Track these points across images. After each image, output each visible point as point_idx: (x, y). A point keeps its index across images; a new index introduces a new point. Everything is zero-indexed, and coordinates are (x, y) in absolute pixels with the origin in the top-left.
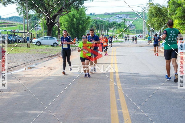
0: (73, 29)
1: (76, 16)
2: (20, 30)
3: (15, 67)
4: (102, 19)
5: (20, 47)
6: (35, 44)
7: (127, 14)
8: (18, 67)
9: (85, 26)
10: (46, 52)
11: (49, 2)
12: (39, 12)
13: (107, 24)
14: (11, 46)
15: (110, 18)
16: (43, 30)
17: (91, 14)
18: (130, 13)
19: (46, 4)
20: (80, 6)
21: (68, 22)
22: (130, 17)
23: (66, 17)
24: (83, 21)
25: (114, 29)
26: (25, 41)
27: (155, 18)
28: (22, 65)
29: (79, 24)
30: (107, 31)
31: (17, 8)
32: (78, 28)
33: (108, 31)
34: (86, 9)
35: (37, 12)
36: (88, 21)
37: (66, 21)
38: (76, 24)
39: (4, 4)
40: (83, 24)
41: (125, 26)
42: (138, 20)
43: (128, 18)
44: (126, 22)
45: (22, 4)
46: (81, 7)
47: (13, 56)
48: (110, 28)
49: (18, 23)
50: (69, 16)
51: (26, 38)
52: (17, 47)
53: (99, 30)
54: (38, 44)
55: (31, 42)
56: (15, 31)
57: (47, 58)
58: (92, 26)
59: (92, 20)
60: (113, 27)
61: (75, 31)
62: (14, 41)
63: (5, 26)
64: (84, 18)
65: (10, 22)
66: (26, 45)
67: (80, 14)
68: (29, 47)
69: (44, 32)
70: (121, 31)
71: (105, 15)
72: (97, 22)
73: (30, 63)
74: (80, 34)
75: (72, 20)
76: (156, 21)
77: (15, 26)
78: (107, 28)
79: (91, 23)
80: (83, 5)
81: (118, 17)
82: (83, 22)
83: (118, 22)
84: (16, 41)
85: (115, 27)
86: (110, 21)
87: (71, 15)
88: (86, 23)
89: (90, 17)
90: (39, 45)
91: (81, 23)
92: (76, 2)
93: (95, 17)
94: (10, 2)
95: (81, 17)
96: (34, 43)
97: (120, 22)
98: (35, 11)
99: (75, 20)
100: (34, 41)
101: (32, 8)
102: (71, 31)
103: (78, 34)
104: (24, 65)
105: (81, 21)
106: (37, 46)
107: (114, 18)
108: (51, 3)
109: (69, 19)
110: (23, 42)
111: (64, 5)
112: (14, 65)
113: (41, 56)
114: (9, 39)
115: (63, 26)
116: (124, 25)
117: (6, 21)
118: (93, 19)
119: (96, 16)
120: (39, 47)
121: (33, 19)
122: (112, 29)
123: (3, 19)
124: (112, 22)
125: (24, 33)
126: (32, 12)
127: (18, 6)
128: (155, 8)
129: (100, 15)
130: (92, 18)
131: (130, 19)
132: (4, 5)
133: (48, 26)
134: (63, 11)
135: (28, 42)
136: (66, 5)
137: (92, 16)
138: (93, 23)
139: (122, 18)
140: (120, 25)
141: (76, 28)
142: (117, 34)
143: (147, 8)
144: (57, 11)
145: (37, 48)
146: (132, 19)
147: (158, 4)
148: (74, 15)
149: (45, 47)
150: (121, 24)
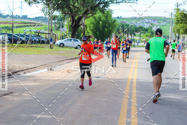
0: (98, 32)
1: (102, 19)
2: (45, 30)
3: (33, 68)
4: (129, 23)
5: (43, 47)
6: (59, 46)
7: (155, 19)
8: (37, 68)
9: (111, 29)
10: (68, 54)
11: (74, 3)
12: (64, 13)
13: (133, 28)
14: (34, 46)
15: (138, 22)
16: (68, 32)
17: (118, 17)
18: (158, 18)
19: (72, 5)
20: (106, 8)
21: (94, 24)
22: (158, 22)
23: (92, 19)
24: (109, 24)
25: (140, 34)
26: (48, 42)
27: (181, 25)
28: (41, 67)
29: (104, 27)
30: (133, 35)
31: (43, 9)
32: (103, 31)
33: (135, 35)
34: (112, 12)
35: (63, 13)
36: (114, 24)
37: (92, 24)
38: (101, 27)
39: (29, 3)
40: (109, 27)
41: (152, 31)
42: (165, 25)
43: (155, 23)
44: (153, 27)
45: (48, 5)
46: (107, 10)
47: (34, 56)
48: (136, 32)
49: (44, 24)
50: (95, 18)
51: (50, 39)
52: (40, 48)
53: (125, 34)
54: (62, 45)
55: (54, 43)
56: (41, 31)
57: (67, 61)
58: (118, 30)
59: (118, 24)
60: (140, 31)
61: (101, 34)
62: (37, 42)
63: (30, 26)
64: (110, 22)
65: (36, 22)
66: (49, 46)
67: (107, 17)
68: (52, 48)
69: (69, 34)
70: (147, 36)
71: (132, 18)
72: (123, 25)
73: (50, 64)
74: (105, 37)
75: (98, 23)
76: (181, 28)
77: (41, 27)
78: (134, 32)
79: (118, 27)
80: (108, 8)
81: (145, 22)
82: (109, 26)
83: (145, 27)
84: (39, 42)
85: (142, 31)
86: (137, 25)
87: (97, 18)
88: (112, 26)
89: (116, 20)
90: (63, 47)
91: (107, 26)
92: (102, 5)
93: (122, 21)
94: (36, 2)
95: (107, 20)
96: (58, 44)
97: (147, 27)
98: (60, 12)
99: (101, 22)
100: (58, 42)
101: (58, 9)
102: (96, 33)
103: (104, 37)
104: (43, 66)
105: (107, 24)
106: (60, 48)
107: (141, 22)
108: (76, 4)
109: (94, 21)
110: (46, 43)
111: (90, 7)
112: (33, 66)
113: (62, 58)
114: (32, 39)
115: (88, 28)
116: (150, 30)
117: (32, 21)
118: (120, 22)
119: (123, 19)
120: (62, 48)
121: (59, 20)
122: (139, 33)
123: (29, 19)
124: (139, 27)
125: (49, 34)
126: (57, 13)
127: (44, 7)
128: (181, 14)
129: (127, 18)
130: (118, 21)
131: (157, 24)
132: (30, 5)
133: (73, 27)
134: (89, 14)
135: (51, 43)
136: (91, 8)
137: (119, 19)
138: (120, 27)
139: (149, 22)
140: (146, 30)
141: (101, 31)
142: (143, 38)
143: (174, 14)
144: (83, 13)
145: (60, 50)
146: (160, 24)
147: (184, 10)
148: (100, 18)
149: (68, 49)
150: (148, 29)
